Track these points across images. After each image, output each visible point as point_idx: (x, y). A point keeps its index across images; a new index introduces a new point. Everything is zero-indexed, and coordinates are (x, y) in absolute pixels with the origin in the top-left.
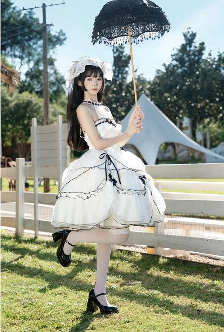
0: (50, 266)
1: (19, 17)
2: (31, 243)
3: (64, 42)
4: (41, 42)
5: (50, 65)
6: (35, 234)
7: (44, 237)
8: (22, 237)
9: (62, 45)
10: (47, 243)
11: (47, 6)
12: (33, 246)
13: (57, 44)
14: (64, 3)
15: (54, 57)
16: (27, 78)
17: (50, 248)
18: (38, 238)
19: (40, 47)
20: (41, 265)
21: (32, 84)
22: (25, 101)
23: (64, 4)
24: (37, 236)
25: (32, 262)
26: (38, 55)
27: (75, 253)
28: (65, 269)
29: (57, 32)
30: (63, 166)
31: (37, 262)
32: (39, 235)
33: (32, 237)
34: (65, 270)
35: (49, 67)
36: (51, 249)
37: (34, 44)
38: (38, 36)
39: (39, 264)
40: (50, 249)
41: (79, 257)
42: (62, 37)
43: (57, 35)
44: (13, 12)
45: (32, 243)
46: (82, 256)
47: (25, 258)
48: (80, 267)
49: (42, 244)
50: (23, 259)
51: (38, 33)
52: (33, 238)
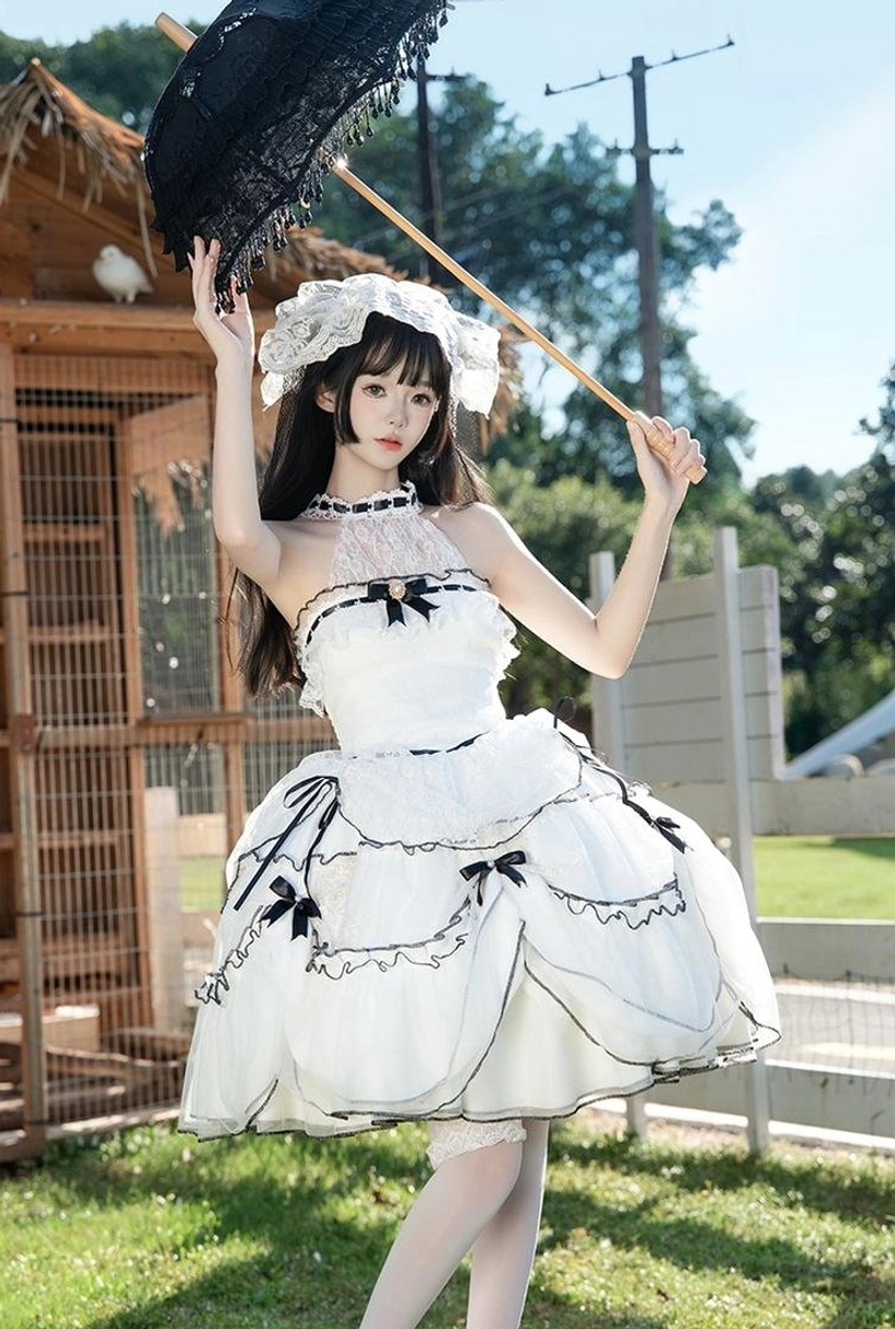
0: (710, 1297)
1: (533, 163)
2: (607, 1165)
3: (731, 252)
4: (627, 263)
5: (670, 356)
6: (630, 1115)
7: (673, 1129)
8: (566, 1130)
9: (722, 266)
10: (688, 1163)
11: (651, 67)
12: (620, 1181)
13: (696, 265)
14: (731, 43)
15: (684, 320)
16: (571, 420)
17: (705, 1192)
18: (643, 1139)
19: (623, 282)
20: (665, 1287)
21: (593, 444)
22: (566, 520)
23: (731, 47)
24: (639, 1130)
25: (615, 1267)
26: (614, 317)
27: (838, 1223)
28: (795, 1315)
29: (699, 212)
30: (751, 780)
31: (643, 1272)
32: (651, 1120)
33: (615, 1133)
34: (798, 1317)
35: (667, 365)
36: (712, 1199)
37: (597, 270)
38: (616, 237)
39: (652, 1285)
40: (706, 1197)
41: (858, 1245)
42: (721, 233)
43: (698, 223)
44: (505, 140)
45: (614, 1167)
46: (873, 1239)
47: (577, 1248)
48: (870, 1306)
49: (665, 1171)
50: (563, 1252)
51: (612, 222)
52: (620, 1137)
